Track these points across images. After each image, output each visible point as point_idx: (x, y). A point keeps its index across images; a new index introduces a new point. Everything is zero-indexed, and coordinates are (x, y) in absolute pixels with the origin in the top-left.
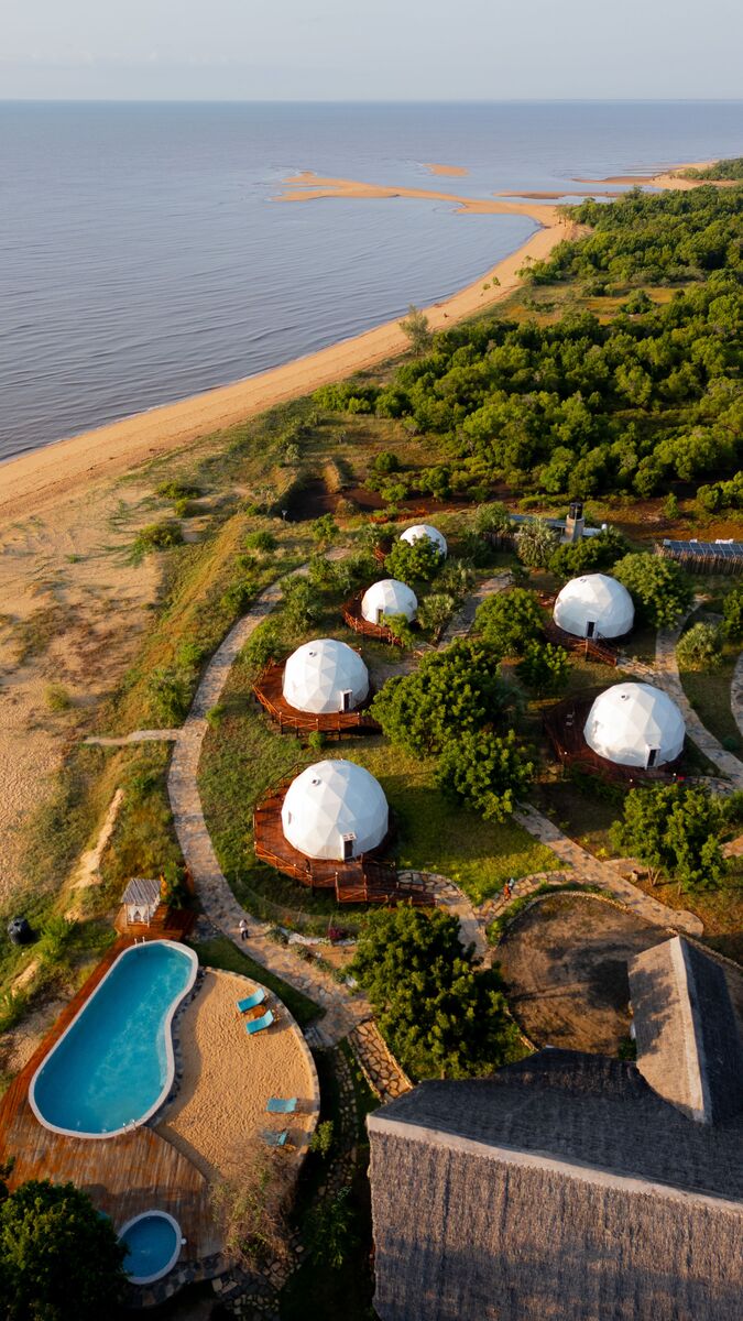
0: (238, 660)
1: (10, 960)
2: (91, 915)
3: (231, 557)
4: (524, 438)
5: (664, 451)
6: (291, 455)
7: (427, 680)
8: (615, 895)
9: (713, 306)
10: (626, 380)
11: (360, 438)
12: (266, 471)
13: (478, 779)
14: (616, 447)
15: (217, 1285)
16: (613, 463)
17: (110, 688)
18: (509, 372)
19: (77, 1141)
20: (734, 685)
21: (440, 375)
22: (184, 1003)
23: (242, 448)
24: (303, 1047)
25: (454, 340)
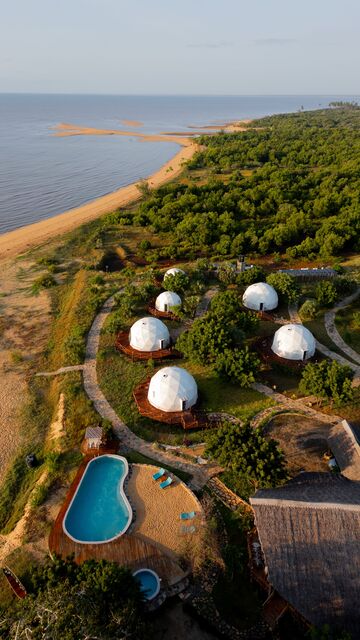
0: (102, 332)
1: (30, 475)
2: (67, 449)
3: (84, 288)
4: (207, 231)
5: (268, 234)
6: (99, 243)
7: (202, 330)
8: (305, 413)
9: (272, 176)
10: (243, 206)
11: (130, 236)
12: (89, 251)
13: (237, 368)
14: (248, 234)
15: (181, 596)
16: (248, 240)
17: (41, 350)
18: (191, 205)
19: (94, 546)
20: (326, 326)
21: (160, 207)
22: (126, 480)
23: (74, 242)
24: (188, 491)
25: (161, 192)
